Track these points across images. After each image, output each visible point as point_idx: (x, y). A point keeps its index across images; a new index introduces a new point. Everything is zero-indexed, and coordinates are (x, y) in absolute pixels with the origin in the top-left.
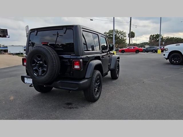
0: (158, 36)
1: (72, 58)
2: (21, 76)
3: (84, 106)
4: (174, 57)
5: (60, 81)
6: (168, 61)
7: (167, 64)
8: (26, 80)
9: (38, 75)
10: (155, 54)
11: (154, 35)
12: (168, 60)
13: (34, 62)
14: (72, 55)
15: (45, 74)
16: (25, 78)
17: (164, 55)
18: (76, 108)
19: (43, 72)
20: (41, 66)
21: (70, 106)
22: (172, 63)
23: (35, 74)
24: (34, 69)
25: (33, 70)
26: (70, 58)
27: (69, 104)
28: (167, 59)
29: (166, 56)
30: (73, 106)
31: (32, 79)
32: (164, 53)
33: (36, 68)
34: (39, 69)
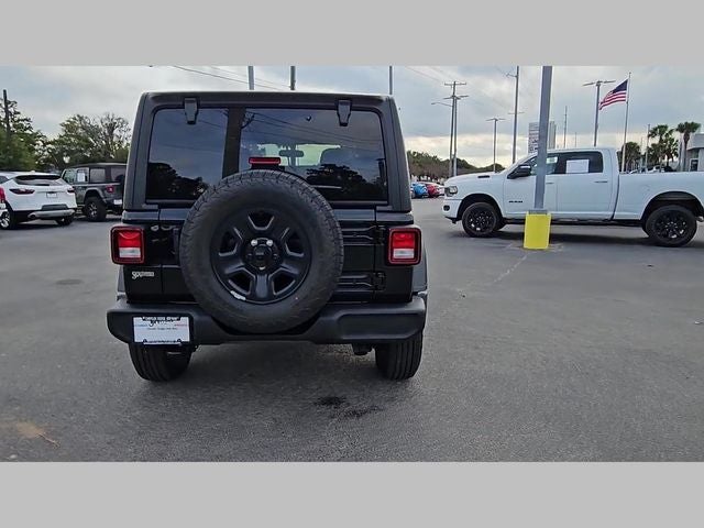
1: (381, 223)
2: (109, 313)
5: (342, 313)
6: (459, 226)
7: (457, 235)
8: (144, 328)
9: (252, 298)
12: (460, 223)
14: (380, 212)
15: (294, 291)
16: (137, 321)
17: (446, 207)
19: (282, 280)
22: (470, 233)
23: (239, 297)
25: (225, 278)
26: (375, 223)
28: (454, 220)
29: (454, 212)
31: (185, 320)
32: (446, 200)
33: (238, 267)
34: (257, 272)
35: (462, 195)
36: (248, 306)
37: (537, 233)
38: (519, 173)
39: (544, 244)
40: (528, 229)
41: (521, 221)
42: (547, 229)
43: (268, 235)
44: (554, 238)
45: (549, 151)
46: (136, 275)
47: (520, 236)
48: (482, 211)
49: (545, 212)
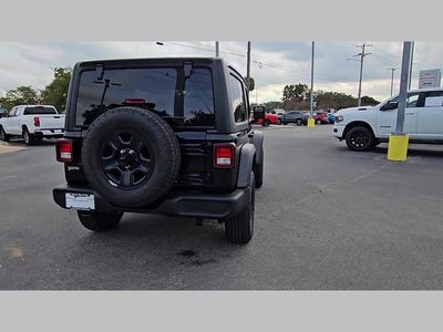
0: (300, 88)
1: (209, 141)
2: (54, 191)
3: (228, 256)
4: (355, 135)
5: (180, 198)
6: (344, 143)
7: (343, 149)
8: (71, 200)
9: (121, 185)
10: (302, 128)
11: (292, 87)
12: (344, 141)
13: (108, 151)
14: (209, 133)
15: (144, 182)
16: (68, 195)
17: (336, 131)
18: (212, 261)
19: (138, 175)
20: (130, 160)
21: (194, 259)
22: (351, 148)
23: (112, 184)
24: (109, 168)
25: (106, 172)
26: (205, 140)
27: (188, 254)
28: (341, 139)
29: (340, 134)
30: (202, 256)
31: (92, 196)
32: (335, 126)
33: (114, 166)
34: (125, 170)
35: (346, 122)
36: (118, 191)
37: (397, 149)
38: (388, 107)
39: (403, 157)
40: (390, 146)
41: (387, 140)
42: (405, 146)
43: (131, 147)
44: (410, 153)
45: (408, 91)
46: (70, 168)
47: (385, 151)
48: (359, 132)
49: (404, 134)
